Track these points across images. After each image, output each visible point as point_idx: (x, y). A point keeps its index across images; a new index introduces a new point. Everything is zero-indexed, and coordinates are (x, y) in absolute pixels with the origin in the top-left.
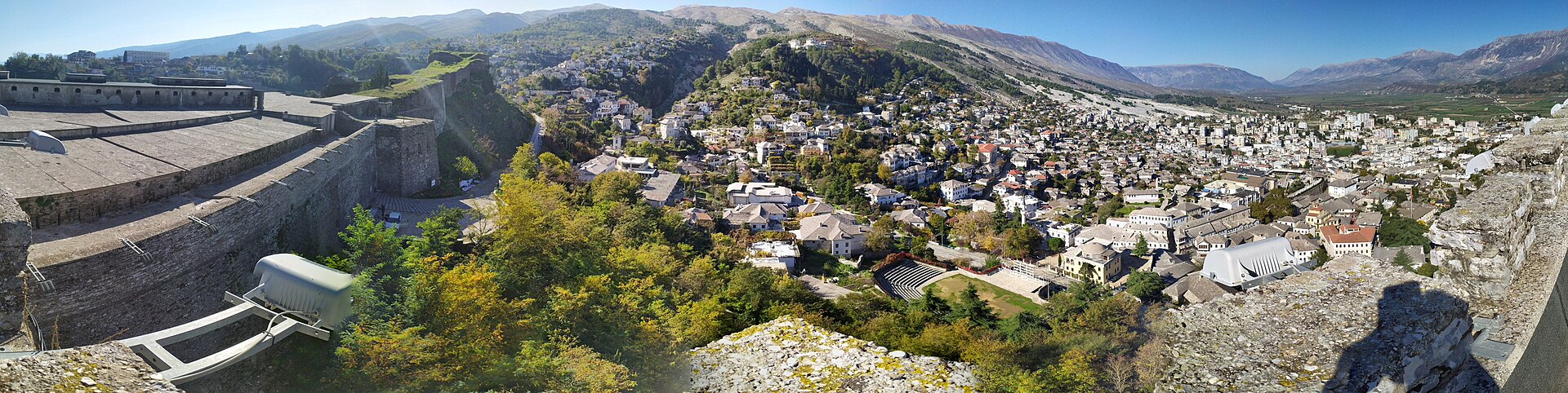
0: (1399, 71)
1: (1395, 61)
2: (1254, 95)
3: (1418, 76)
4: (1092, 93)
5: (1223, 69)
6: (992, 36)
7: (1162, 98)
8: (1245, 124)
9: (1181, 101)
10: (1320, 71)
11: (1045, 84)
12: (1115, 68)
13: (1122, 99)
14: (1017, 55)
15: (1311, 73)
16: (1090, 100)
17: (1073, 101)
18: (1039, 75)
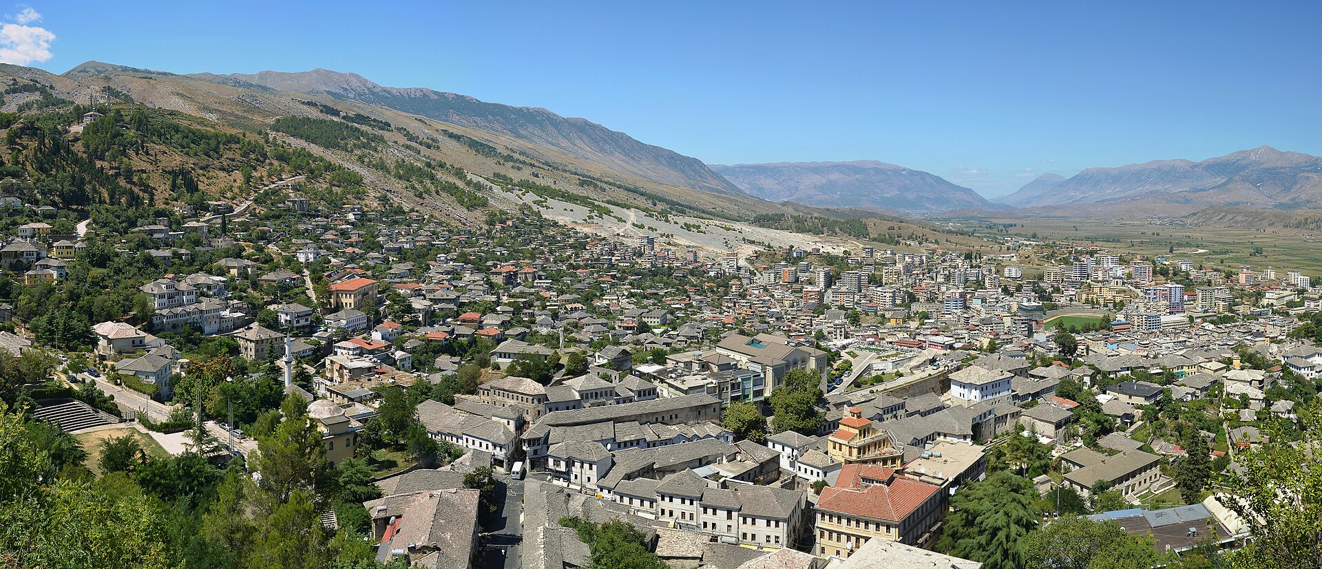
0: (1224, 184)
1: (1216, 167)
2: (948, 220)
3: (1260, 198)
4: (629, 208)
5: (897, 171)
6: (464, 106)
7: (763, 221)
8: (899, 266)
9: (800, 226)
10: (1082, 180)
11: (544, 191)
12: (691, 166)
13: (682, 220)
14: (503, 141)
15: (1064, 184)
16: (620, 220)
17: (588, 220)
18: (537, 176)
